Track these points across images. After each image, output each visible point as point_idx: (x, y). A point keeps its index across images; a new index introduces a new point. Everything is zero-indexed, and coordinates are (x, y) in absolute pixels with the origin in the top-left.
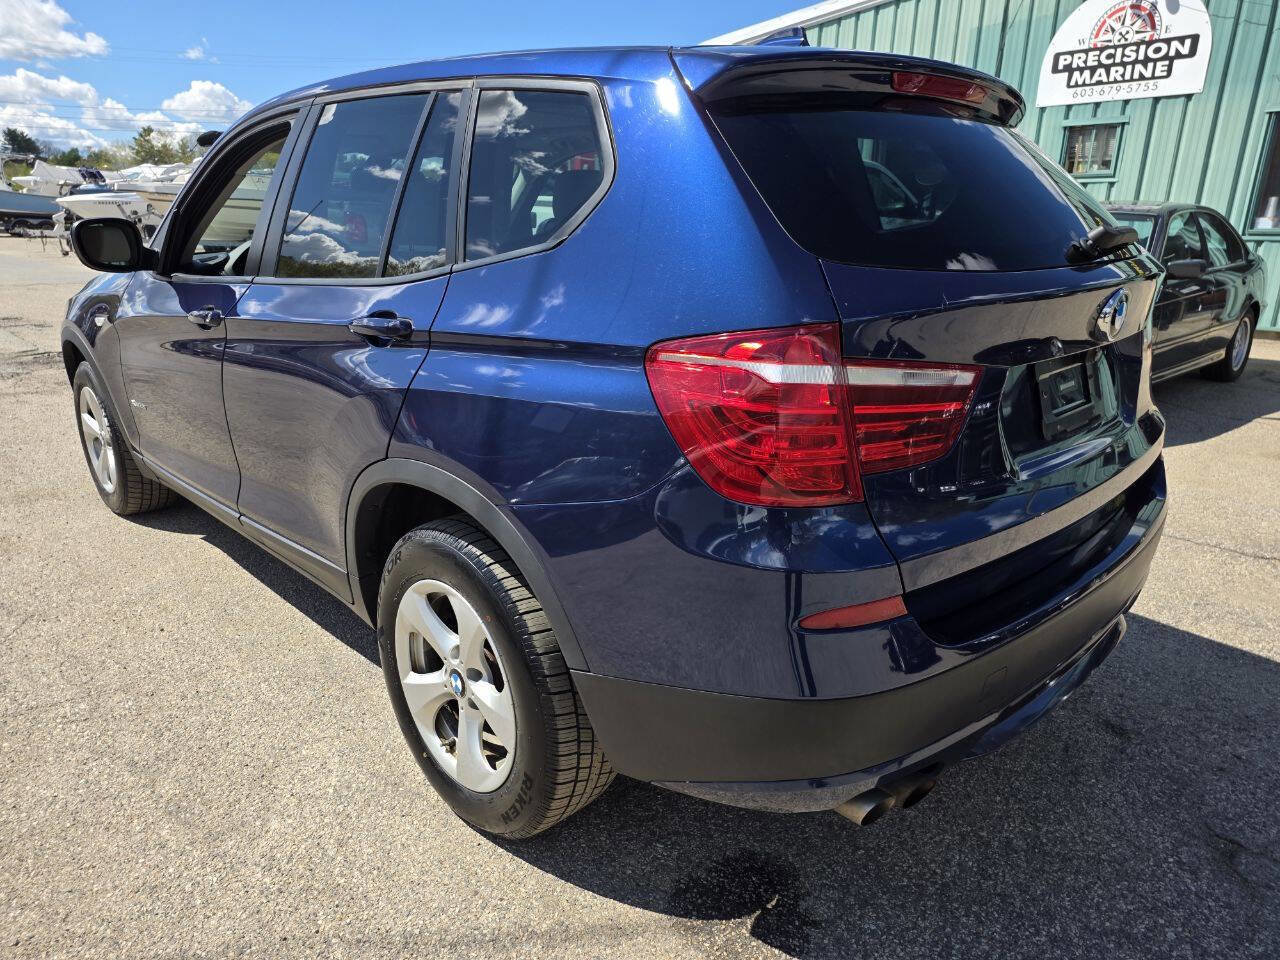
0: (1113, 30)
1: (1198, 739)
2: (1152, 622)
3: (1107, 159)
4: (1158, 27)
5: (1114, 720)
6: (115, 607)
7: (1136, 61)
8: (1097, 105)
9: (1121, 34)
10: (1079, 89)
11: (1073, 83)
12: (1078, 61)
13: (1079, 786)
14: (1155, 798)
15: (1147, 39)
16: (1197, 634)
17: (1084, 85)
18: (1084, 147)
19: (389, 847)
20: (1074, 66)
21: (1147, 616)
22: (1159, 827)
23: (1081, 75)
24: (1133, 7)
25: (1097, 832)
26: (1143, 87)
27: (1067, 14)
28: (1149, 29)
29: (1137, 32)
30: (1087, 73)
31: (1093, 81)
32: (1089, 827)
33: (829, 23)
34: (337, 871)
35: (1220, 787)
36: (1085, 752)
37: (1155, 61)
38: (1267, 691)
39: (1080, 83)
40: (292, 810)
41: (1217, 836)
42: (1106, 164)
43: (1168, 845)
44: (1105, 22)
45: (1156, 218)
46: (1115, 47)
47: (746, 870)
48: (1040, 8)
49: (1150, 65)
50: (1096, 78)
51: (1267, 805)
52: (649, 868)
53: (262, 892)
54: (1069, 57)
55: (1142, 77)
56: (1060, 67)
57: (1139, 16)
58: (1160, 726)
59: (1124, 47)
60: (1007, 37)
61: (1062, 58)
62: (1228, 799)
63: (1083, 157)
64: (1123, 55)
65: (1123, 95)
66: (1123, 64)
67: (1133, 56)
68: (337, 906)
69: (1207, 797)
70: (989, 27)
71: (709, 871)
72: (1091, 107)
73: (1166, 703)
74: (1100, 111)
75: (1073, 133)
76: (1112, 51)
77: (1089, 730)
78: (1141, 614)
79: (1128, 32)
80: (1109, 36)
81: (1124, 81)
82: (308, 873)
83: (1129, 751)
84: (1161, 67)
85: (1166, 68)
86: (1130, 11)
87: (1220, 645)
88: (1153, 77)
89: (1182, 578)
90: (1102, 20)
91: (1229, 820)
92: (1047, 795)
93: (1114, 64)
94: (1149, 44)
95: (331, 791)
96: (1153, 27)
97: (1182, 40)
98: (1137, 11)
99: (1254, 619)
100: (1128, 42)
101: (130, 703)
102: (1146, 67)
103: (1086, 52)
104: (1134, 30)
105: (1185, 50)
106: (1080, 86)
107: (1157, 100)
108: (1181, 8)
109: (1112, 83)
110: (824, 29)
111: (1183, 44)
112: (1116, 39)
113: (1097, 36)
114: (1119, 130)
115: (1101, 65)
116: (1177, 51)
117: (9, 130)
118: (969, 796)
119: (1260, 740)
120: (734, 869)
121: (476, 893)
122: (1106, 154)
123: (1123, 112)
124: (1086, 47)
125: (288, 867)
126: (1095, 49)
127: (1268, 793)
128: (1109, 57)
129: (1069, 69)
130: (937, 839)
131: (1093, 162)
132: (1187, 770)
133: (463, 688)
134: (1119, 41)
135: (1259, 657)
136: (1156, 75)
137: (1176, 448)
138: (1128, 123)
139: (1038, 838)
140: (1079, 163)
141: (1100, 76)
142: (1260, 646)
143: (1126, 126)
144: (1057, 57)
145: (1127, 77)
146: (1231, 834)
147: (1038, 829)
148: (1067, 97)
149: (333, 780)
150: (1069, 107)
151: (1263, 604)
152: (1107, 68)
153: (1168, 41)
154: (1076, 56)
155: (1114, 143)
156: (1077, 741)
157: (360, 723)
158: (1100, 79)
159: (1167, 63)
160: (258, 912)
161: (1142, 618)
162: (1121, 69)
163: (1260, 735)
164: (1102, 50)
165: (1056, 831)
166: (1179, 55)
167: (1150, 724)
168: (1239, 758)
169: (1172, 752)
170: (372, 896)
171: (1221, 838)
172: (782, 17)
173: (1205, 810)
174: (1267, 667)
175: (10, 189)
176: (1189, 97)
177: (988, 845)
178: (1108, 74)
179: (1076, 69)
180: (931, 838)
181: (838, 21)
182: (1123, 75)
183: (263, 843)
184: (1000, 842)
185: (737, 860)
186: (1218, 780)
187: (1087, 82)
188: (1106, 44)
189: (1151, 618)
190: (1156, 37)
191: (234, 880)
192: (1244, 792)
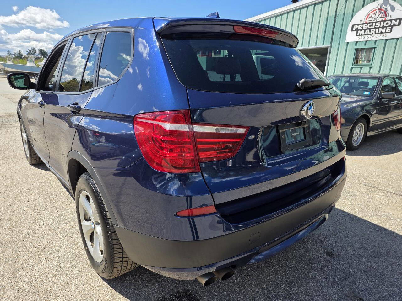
0: (372, 17)
1: (359, 260)
2: (355, 216)
3: (370, 59)
4: (387, 16)
5: (330, 251)
6: (17, 193)
7: (380, 27)
8: (366, 41)
9: (375, 18)
10: (360, 37)
11: (358, 34)
12: (360, 27)
13: (310, 274)
14: (337, 280)
15: (384, 20)
16: (370, 221)
17: (362, 35)
18: (361, 56)
19: (69, 279)
20: (359, 29)
21: (354, 214)
22: (335, 291)
23: (361, 32)
24: (379, 9)
25: (311, 291)
26: (382, 36)
27: (356, 12)
28: (384, 17)
29: (380, 18)
30: (363, 31)
31: (365, 34)
32: (309, 289)
33: (279, 16)
34: (49, 286)
35: (363, 278)
36: (316, 261)
37: (386, 27)
38: (390, 244)
39: (360, 34)
40: (43, 264)
41: (356, 296)
42: (369, 61)
43: (336, 298)
44: (369, 15)
45: (379, 79)
46: (373, 23)
47: (183, 296)
48: (348, 10)
49: (385, 28)
50: (366, 33)
51: (378, 286)
52: (151, 293)
53: (23, 291)
54: (357, 26)
55: (382, 32)
56: (354, 29)
57: (381, 12)
58: (347, 254)
59: (376, 22)
60: (336, 20)
61: (354, 26)
62: (364, 283)
63: (361, 58)
64: (375, 25)
65: (375, 38)
66: (375, 28)
67: (379, 25)
68: (45, 298)
69: (356, 281)
70: (330, 16)
71: (171, 295)
72: (364, 42)
73: (351, 246)
74: (367, 43)
75: (358, 51)
76: (372, 24)
77: (320, 254)
78: (352, 213)
79: (377, 18)
80: (371, 19)
81: (375, 34)
82: (40, 285)
83: (332, 262)
84: (388, 29)
85: (390, 29)
86: (378, 11)
87: (377, 226)
88: (385, 32)
89: (370, 201)
90: (368, 14)
91: (362, 291)
92: (298, 277)
93: (372, 28)
94: (384, 21)
95: (58, 258)
96: (386, 16)
97: (396, 20)
98: (380, 11)
99: (392, 217)
100: (377, 21)
101: (9, 224)
102: (383, 29)
103: (363, 24)
104: (379, 17)
105: (397, 23)
106: (361, 35)
107: (387, 40)
108: (395, 10)
109: (371, 34)
110: (277, 18)
111: (396, 21)
112: (373, 20)
113: (366, 19)
114: (373, 50)
115: (367, 29)
116: (394, 24)
117: (40, 49)
118: (269, 275)
119: (383, 262)
120: (179, 295)
121: (91, 297)
122: (369, 57)
123: (375, 44)
124: (363, 23)
125: (35, 283)
126: (366, 23)
127: (380, 282)
128: (370, 26)
129: (357, 30)
130: (253, 290)
131: (364, 60)
132: (351, 271)
133: (94, 227)
134: (374, 20)
135: (391, 231)
136: (386, 32)
137: (382, 156)
138: (377, 48)
139: (289, 292)
140: (360, 60)
141: (367, 32)
142: (392, 227)
143: (376, 49)
144: (353, 26)
145: (377, 32)
146: (361, 296)
147: (290, 289)
148: (356, 39)
149: (60, 254)
150: (357, 42)
151: (397, 212)
152: (370, 30)
153: (391, 21)
154: (359, 26)
155: (372, 54)
156: (315, 257)
157: (76, 236)
158: (367, 33)
159: (390, 27)
160: (19, 298)
161: (352, 215)
162: (374, 30)
163: (383, 260)
164: (368, 24)
165: (297, 290)
166: (395, 25)
167: (343, 253)
168: (373, 268)
169: (348, 264)
170: (57, 295)
171: (357, 297)
172: (264, 14)
173: (354, 286)
174: (393, 235)
175: (36, 66)
176: (398, 39)
177: (270, 293)
178: (370, 32)
179: (359, 30)
180: (251, 289)
181: (282, 15)
182: (375, 32)
183: (30, 274)
184: (275, 292)
185: (181, 292)
186: (362, 276)
187: (363, 34)
188: (370, 22)
189: (355, 215)
190: (387, 19)
191: (16, 286)
192: (371, 281)
